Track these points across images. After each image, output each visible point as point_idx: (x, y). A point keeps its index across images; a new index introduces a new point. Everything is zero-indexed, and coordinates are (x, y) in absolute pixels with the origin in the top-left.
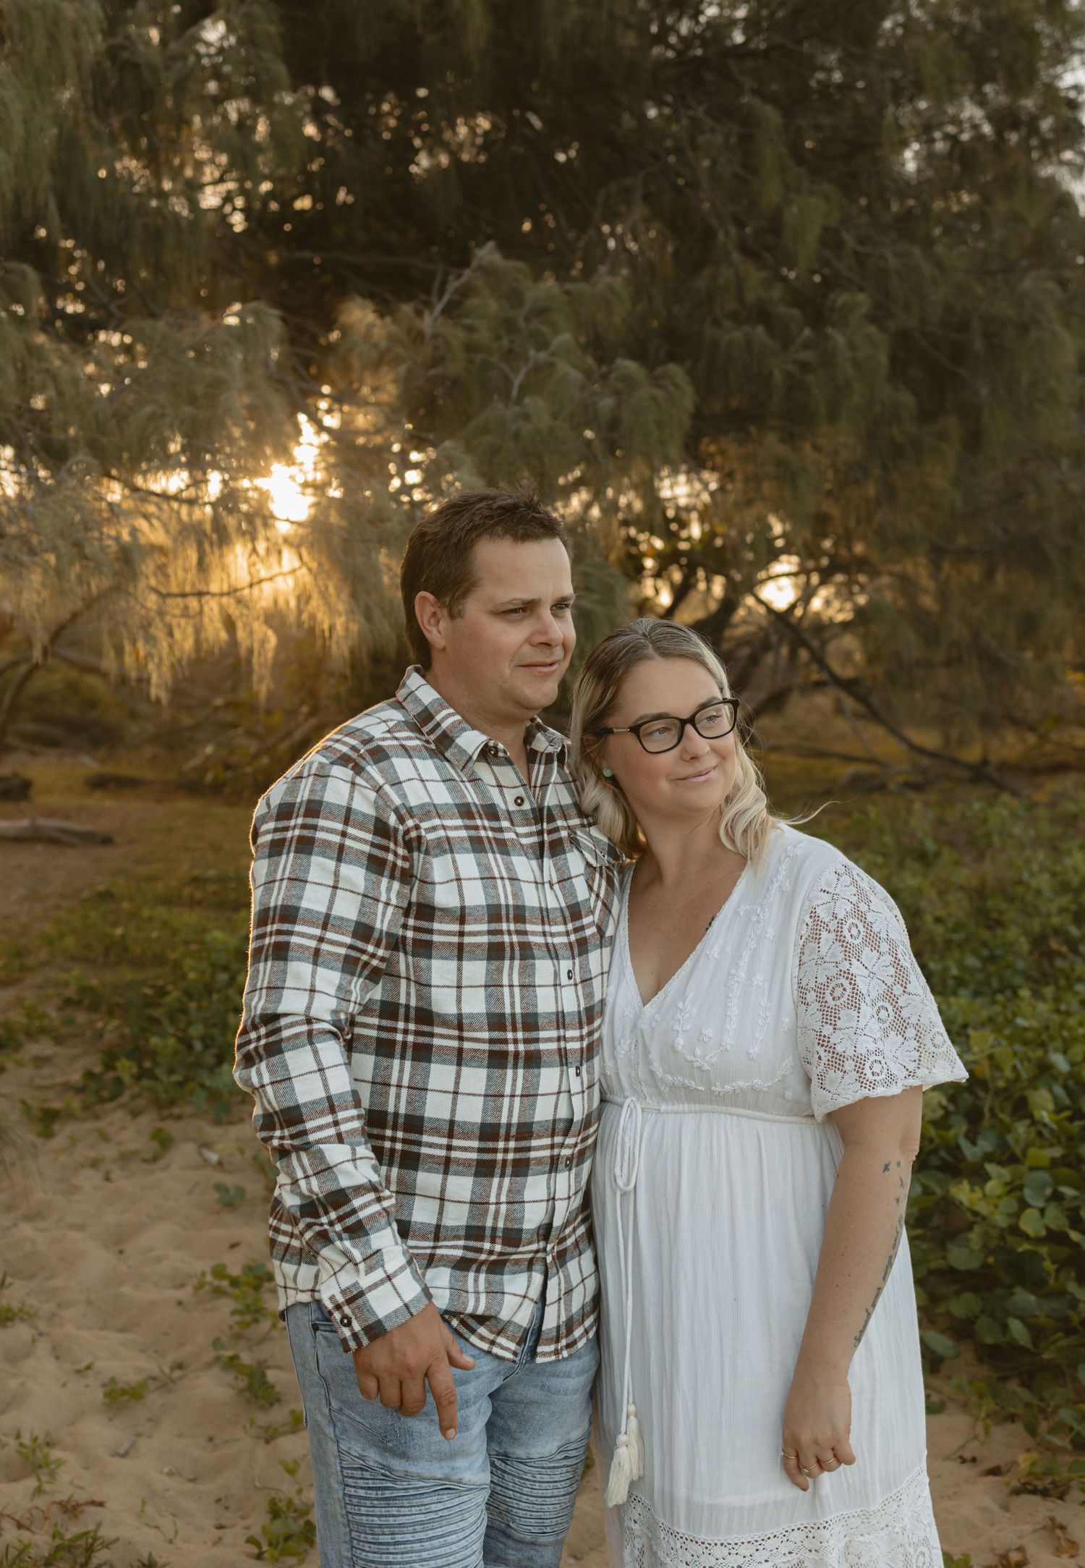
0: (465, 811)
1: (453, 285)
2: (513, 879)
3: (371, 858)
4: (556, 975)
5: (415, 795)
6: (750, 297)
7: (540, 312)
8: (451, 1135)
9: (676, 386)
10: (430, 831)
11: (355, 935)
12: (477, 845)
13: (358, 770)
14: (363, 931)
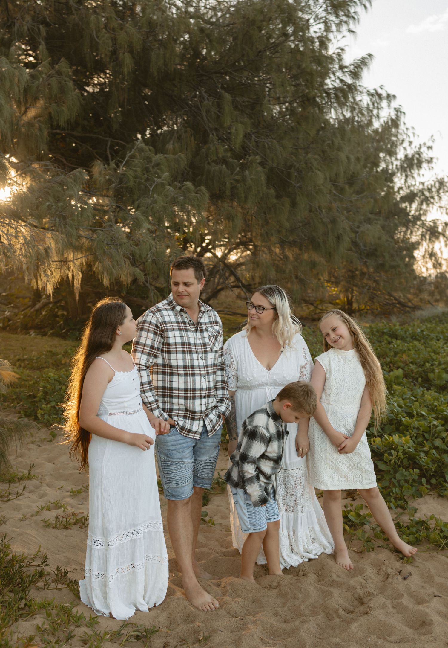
0: (178, 323)
1: (128, 155)
2: (188, 337)
3: (155, 332)
4: (198, 357)
5: (167, 319)
6: (220, 155)
7: (158, 165)
8: (178, 391)
9: (203, 193)
10: (169, 326)
11: (150, 348)
12: (180, 330)
13: (154, 314)
14: (152, 347)
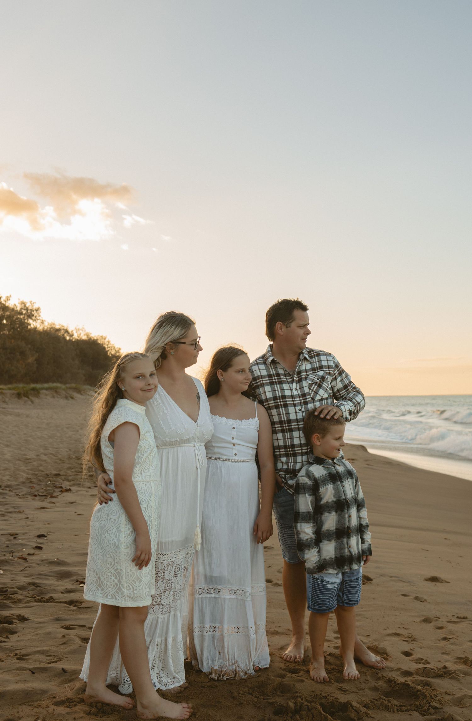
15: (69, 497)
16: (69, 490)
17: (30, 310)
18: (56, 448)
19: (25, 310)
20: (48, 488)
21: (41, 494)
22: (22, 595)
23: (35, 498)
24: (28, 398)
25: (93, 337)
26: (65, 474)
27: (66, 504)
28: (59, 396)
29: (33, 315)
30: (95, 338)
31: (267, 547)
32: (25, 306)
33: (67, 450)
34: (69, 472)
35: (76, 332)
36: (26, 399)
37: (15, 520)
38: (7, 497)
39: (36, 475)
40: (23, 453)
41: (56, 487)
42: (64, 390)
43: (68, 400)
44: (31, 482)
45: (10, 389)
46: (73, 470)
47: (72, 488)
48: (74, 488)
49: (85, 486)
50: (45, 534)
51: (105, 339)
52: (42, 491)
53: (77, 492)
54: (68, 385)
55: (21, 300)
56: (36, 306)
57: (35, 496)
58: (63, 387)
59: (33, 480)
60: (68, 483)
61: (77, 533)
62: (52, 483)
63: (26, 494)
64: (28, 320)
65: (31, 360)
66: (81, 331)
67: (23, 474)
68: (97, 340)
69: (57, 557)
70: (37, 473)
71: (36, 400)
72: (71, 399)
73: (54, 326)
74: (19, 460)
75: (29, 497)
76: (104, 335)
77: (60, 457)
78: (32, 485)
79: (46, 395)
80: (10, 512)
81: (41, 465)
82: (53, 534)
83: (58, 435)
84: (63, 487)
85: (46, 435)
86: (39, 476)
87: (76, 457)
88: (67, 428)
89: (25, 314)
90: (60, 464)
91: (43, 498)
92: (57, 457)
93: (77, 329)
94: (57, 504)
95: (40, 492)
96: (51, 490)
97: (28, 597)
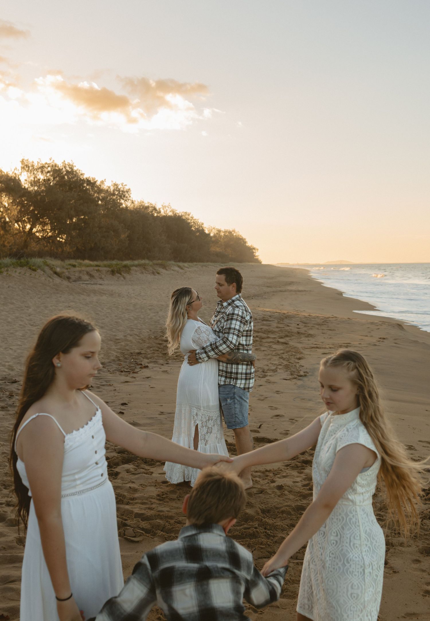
15: (146, 373)
16: (147, 367)
17: (122, 191)
18: (140, 329)
19: (117, 191)
20: (132, 365)
21: (126, 370)
22: (109, 444)
23: (122, 373)
24: (121, 274)
25: (178, 214)
26: (145, 352)
27: (144, 378)
28: (147, 272)
29: (124, 196)
30: (180, 214)
31: (280, 415)
32: (117, 187)
33: (148, 331)
34: (148, 350)
35: (163, 209)
36: (119, 275)
37: (107, 391)
38: (101, 373)
39: (124, 353)
40: (114, 334)
41: (138, 364)
42: (151, 266)
43: (155, 275)
44: (119, 360)
45: (105, 266)
46: (151, 349)
47: (149, 365)
48: (150, 365)
49: (159, 363)
50: (126, 402)
51: (189, 215)
52: (127, 367)
53: (152, 368)
54: (155, 262)
55: (114, 182)
56: (127, 188)
57: (122, 372)
58: (151, 263)
59: (121, 358)
60: (147, 361)
61: (148, 402)
62: (135, 360)
63: (115, 370)
64: (120, 200)
65: (123, 236)
66: (167, 208)
67: (113, 353)
68: (182, 216)
69: (133, 420)
70: (124, 351)
71: (128, 276)
72: (157, 275)
73: (143, 204)
74: (111, 340)
75: (118, 373)
76: (188, 212)
77: (142, 337)
78: (120, 363)
79: (136, 271)
80: (103, 385)
81: (127, 345)
82: (132, 402)
83: (142, 316)
84: (143, 364)
85: (132, 316)
86: (125, 355)
87: (155, 337)
88: (150, 310)
89: (117, 195)
90: (141, 343)
91: (127, 373)
92: (140, 337)
93: (164, 206)
94: (137, 379)
95: (125, 369)
96: (134, 367)
97: (113, 446)
